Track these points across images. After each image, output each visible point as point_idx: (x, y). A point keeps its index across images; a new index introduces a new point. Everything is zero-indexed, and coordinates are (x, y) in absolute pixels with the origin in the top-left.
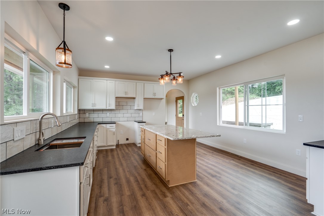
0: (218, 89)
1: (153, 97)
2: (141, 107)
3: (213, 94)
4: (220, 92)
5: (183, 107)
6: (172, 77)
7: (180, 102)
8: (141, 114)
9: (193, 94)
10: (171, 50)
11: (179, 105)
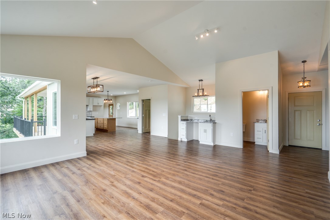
0: (127, 102)
1: (98, 105)
2: (92, 110)
3: (125, 105)
4: (128, 104)
5: (113, 109)
6: (108, 100)
7: (111, 107)
8: (91, 113)
9: (118, 103)
10: (108, 91)
11: (110, 108)
